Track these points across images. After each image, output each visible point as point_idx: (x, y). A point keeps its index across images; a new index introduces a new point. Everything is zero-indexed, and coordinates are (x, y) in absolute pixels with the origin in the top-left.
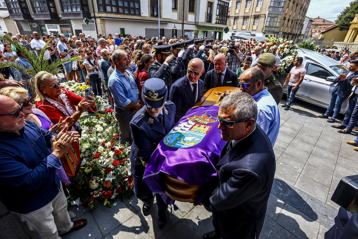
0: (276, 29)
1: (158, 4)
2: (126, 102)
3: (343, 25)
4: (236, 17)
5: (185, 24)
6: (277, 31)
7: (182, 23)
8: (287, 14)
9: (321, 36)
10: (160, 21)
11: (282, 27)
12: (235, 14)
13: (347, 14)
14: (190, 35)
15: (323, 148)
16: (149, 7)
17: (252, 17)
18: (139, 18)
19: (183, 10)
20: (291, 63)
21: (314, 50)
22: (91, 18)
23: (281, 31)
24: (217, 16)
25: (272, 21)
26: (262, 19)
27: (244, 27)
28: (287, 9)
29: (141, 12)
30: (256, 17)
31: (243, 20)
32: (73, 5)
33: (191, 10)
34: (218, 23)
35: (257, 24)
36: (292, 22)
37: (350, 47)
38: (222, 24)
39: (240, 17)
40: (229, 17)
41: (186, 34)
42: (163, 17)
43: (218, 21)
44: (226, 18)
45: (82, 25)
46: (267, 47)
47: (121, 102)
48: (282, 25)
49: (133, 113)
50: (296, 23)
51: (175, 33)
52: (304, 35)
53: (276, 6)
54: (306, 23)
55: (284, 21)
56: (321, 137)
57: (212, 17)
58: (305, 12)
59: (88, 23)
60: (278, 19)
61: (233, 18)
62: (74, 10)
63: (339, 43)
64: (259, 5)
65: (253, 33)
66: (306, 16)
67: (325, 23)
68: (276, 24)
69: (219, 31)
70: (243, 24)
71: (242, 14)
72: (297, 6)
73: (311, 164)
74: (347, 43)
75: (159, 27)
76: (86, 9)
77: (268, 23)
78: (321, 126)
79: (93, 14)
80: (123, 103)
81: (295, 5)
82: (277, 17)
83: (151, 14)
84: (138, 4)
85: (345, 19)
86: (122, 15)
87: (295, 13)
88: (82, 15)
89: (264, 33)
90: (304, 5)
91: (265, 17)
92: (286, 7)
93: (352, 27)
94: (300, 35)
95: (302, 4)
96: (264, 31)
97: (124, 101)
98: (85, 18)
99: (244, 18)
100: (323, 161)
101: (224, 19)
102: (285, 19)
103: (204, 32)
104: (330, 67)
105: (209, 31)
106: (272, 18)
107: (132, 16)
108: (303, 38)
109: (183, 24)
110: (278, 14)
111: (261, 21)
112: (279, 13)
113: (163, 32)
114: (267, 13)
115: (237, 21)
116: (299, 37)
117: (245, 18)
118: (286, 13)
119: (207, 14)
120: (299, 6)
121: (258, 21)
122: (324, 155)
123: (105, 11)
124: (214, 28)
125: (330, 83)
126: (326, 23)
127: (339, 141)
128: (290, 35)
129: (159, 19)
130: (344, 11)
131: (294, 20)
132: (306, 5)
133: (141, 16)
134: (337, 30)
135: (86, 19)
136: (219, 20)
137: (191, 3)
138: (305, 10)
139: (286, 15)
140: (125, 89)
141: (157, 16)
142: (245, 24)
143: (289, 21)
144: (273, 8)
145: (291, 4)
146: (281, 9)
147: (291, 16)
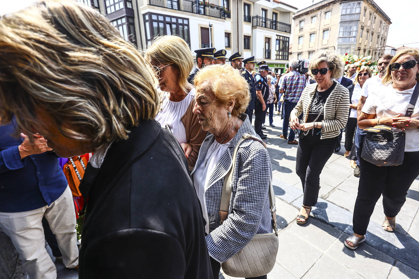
4: (299, 53)
8: (361, 44)
12: (298, 50)
16: (200, 46)
19: (237, 47)
24: (276, 51)
28: (361, 38)
31: (308, 55)
33: (246, 47)
34: (279, 59)
36: (369, 52)
38: (283, 59)
39: (305, 52)
40: (291, 53)
43: (278, 57)
44: (287, 53)
50: (375, 53)
53: (346, 36)
55: (358, 51)
57: (270, 52)
58: (384, 41)
60: (350, 50)
61: (296, 54)
64: (325, 38)
66: (386, 45)
69: (281, 68)
71: (306, 49)
72: (372, 34)
81: (370, 34)
82: (350, 48)
87: (371, 42)
90: (382, 33)
91: (335, 49)
92: (359, 36)
95: (379, 32)
99: (309, 53)
101: (285, 54)
102: (359, 49)
106: (344, 49)
110: (350, 45)
114: (336, 45)
115: (302, 57)
117: (311, 52)
118: (360, 42)
119: (265, 50)
120: (375, 35)
124: (275, 65)
131: (371, 50)
132: (384, 33)
136: (279, 55)
137: (246, 40)
138: (383, 39)
143: (365, 51)
144: (343, 38)
145: (365, 33)
146: (353, 39)
147: (367, 46)
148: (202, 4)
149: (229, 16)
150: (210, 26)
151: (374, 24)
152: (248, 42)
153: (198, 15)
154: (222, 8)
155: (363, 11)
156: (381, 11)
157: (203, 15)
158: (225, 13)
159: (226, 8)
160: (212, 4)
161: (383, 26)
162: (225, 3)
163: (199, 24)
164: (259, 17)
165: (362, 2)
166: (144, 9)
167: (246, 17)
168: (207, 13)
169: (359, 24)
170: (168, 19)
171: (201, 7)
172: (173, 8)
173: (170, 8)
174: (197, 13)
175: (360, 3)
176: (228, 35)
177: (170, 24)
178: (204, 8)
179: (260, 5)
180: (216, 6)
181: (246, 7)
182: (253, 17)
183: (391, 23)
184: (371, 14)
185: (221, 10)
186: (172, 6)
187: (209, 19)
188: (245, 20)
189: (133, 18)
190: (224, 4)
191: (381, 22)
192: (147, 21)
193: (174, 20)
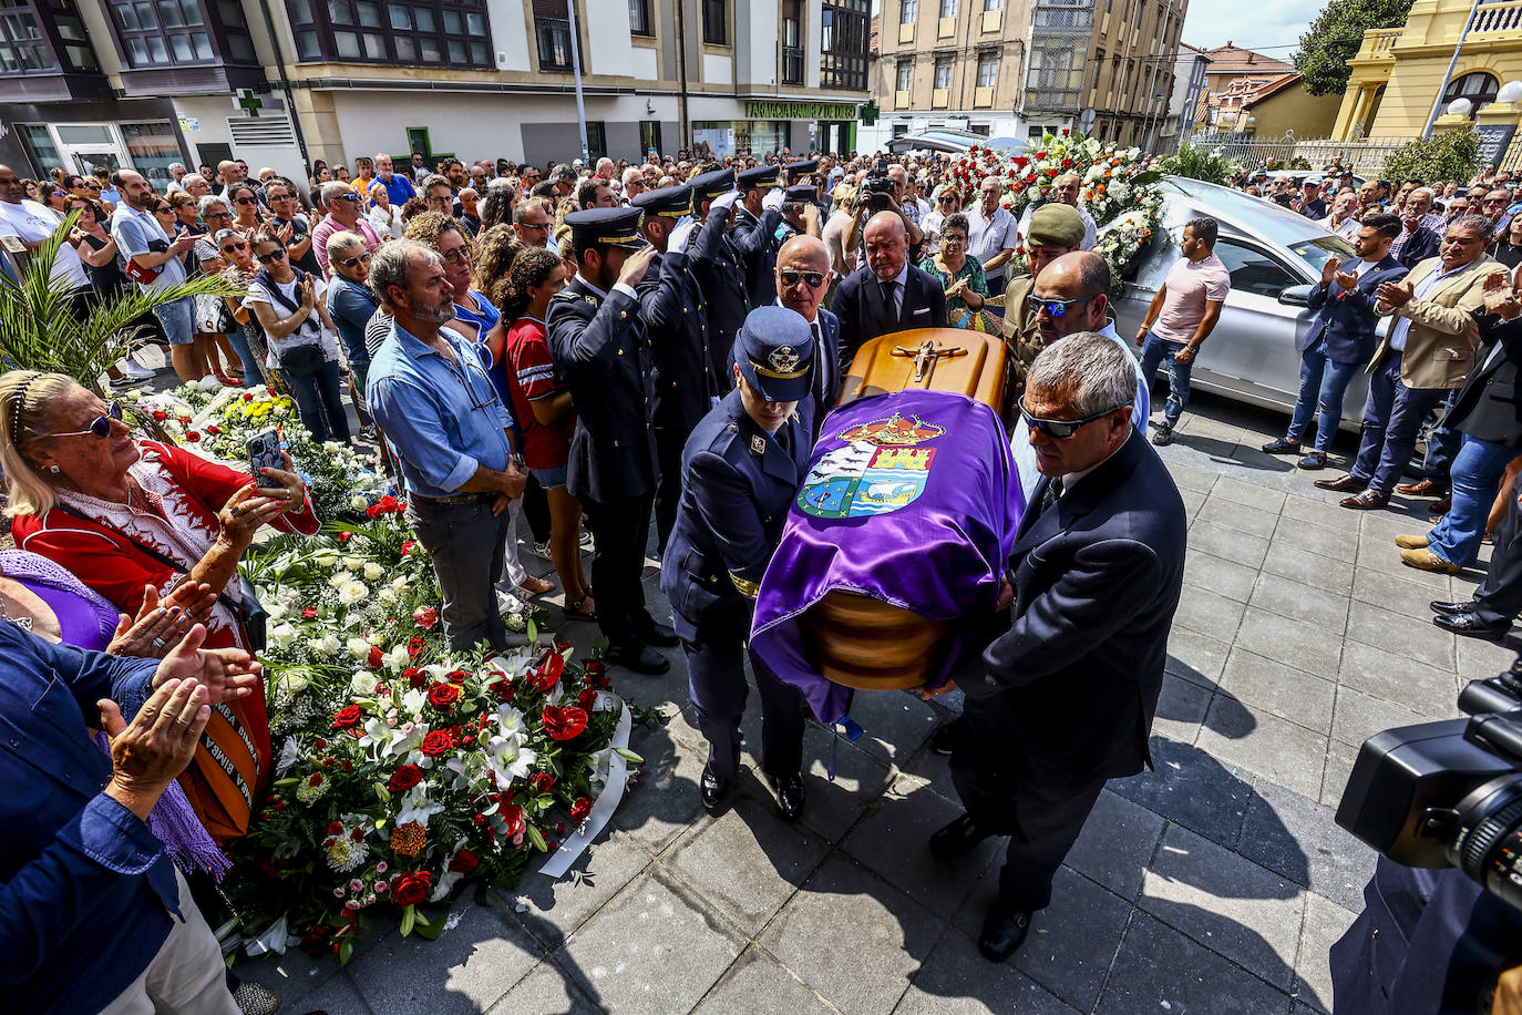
0: (1071, 97)
1: (566, 16)
2: (459, 471)
3: (1325, 72)
4: (904, 56)
5: (691, 95)
6: (1072, 106)
7: (681, 91)
8: (1106, 35)
9: (1245, 118)
10: (584, 90)
11: (1094, 91)
12: (900, 44)
13: (1333, 28)
14: (720, 143)
15: (1292, 578)
16: (528, 28)
17: (971, 52)
18: (491, 79)
19: (678, 35)
20: (1140, 240)
21: (1225, 180)
22: (267, 88)
23: (1091, 105)
24: (824, 56)
25: (1053, 65)
26: (1011, 61)
27: (941, 98)
28: (1107, 15)
29: (498, 54)
30: (987, 53)
31: (934, 67)
32: (177, 32)
33: (713, 36)
34: (834, 86)
35: (993, 83)
36: (1130, 67)
37: (1354, 159)
38: (849, 87)
39: (923, 57)
40: (875, 57)
41: (701, 137)
42: (594, 72)
43: (830, 75)
44: (862, 62)
45: (231, 120)
46: (1041, 179)
47: (433, 471)
48: (1093, 82)
49: (493, 513)
50: (1148, 72)
51: (651, 135)
52: (1179, 118)
53: (1063, 6)
54: (1183, 71)
55: (1097, 63)
56: (1282, 534)
57: (803, 59)
58: (1177, 25)
59: (254, 114)
60: (1072, 57)
61: (890, 61)
62: (184, 54)
63: (1316, 143)
64: (994, 4)
65: (978, 120)
66: (1182, 40)
67: (1255, 67)
68: (1069, 79)
69: (838, 119)
70: (935, 86)
71: (927, 43)
73: (1251, 647)
74: (1343, 144)
75: (581, 114)
76: (238, 51)
77: (1035, 75)
78: (1278, 486)
79: (275, 70)
80: (444, 475)
82: (1071, 50)
83: (543, 59)
84: (478, 17)
85: (1327, 50)
86: (411, 72)
87: (1137, 31)
88: (222, 75)
89: (1024, 118)
91: (1023, 52)
92: (1101, 8)
93: (1354, 80)
94: (1165, 118)
96: (1021, 110)
97: (447, 465)
98: (240, 92)
99: (937, 59)
100: (1295, 632)
101: (854, 69)
102: (1100, 58)
103: (776, 125)
104: (1293, 247)
105: (797, 119)
106: (1052, 53)
107: (458, 71)
108: (1179, 129)
109: (684, 96)
110: (1072, 38)
111: (1008, 67)
112: (1075, 34)
113: (598, 136)
114: (1028, 34)
115: (911, 74)
116: (1163, 128)
117: (942, 58)
118: (1104, 30)
119: (784, 51)
120: (1152, 4)
121: (995, 69)
122: (1298, 606)
123: (331, 54)
124: (818, 109)
125: (1295, 311)
126: (1261, 67)
127: (1347, 541)
128: (1125, 123)
129: (578, 82)
130: (1321, 16)
131: (1137, 61)
133: (499, 71)
134: (1302, 93)
135: (243, 96)
136: (834, 71)
137: (712, 5)
138: (1174, 18)
139: (1105, 39)
140: (448, 414)
141: (568, 68)
142: (942, 83)
143: (1116, 63)
144: (1052, 13)
146: (1081, 19)
147: (1124, 45)
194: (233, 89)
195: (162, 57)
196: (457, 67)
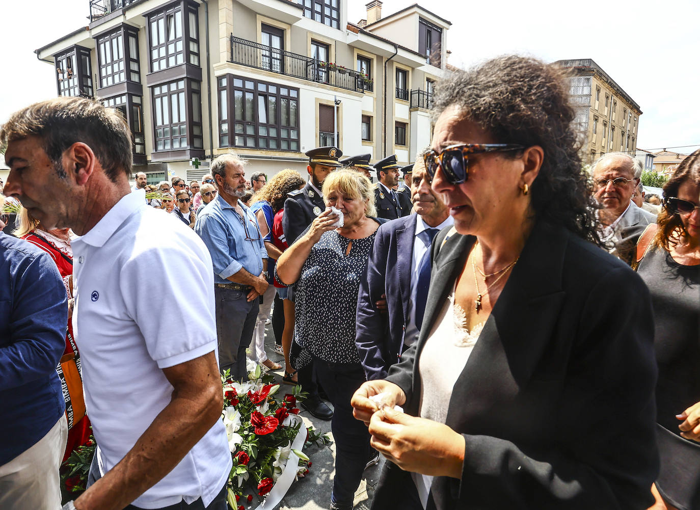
1: (333, 132)
2: (230, 267)
8: (595, 144)
16: (316, 136)
18: (297, 156)
19: (383, 142)
22: (204, 158)
28: (595, 135)
29: (302, 146)
32: (176, 138)
33: (400, 142)
45: (187, 171)
55: (592, 156)
58: (633, 140)
59: (197, 167)
62: (176, 146)
66: (637, 147)
72: (613, 129)
76: (197, 143)
79: (210, 151)
81: (609, 129)
84: (296, 133)
86: (264, 152)
87: (612, 142)
88: (188, 153)
90: (628, 129)
92: (591, 132)
95: (623, 126)
98: (194, 159)
102: (593, 153)
107: (284, 153)
118: (594, 141)
120: (618, 131)
123: (232, 145)
132: (632, 128)
133: (301, 153)
135: (194, 161)
137: (400, 129)
138: (631, 137)
145: (600, 126)
147: (606, 148)
148: (323, 67)
149: (370, 88)
150: (337, 104)
151: (614, 113)
152: (402, 132)
153: (317, 83)
154: (359, 74)
155: (594, 92)
156: (624, 94)
157: (324, 83)
158: (363, 82)
159: (366, 75)
160: (341, 67)
161: (629, 118)
162: (364, 66)
163: (317, 99)
164: (422, 92)
165: (592, 78)
166: (220, 68)
167: (400, 90)
168: (333, 81)
169: (591, 112)
170: (262, 88)
171: (322, 71)
172: (273, 69)
173: (266, 70)
174: (314, 81)
175: (588, 79)
176: (367, 120)
177: (266, 95)
178: (327, 73)
179: (424, 73)
180: (349, 71)
181: (400, 74)
182: (411, 92)
183: (642, 113)
184: (607, 97)
185: (357, 77)
186: (271, 66)
187: (335, 90)
188: (398, 96)
189: (199, 81)
190: (362, 68)
191: (625, 111)
192: (224, 88)
193: (272, 90)
194: (191, 158)
195: (168, 147)
196: (284, 151)
